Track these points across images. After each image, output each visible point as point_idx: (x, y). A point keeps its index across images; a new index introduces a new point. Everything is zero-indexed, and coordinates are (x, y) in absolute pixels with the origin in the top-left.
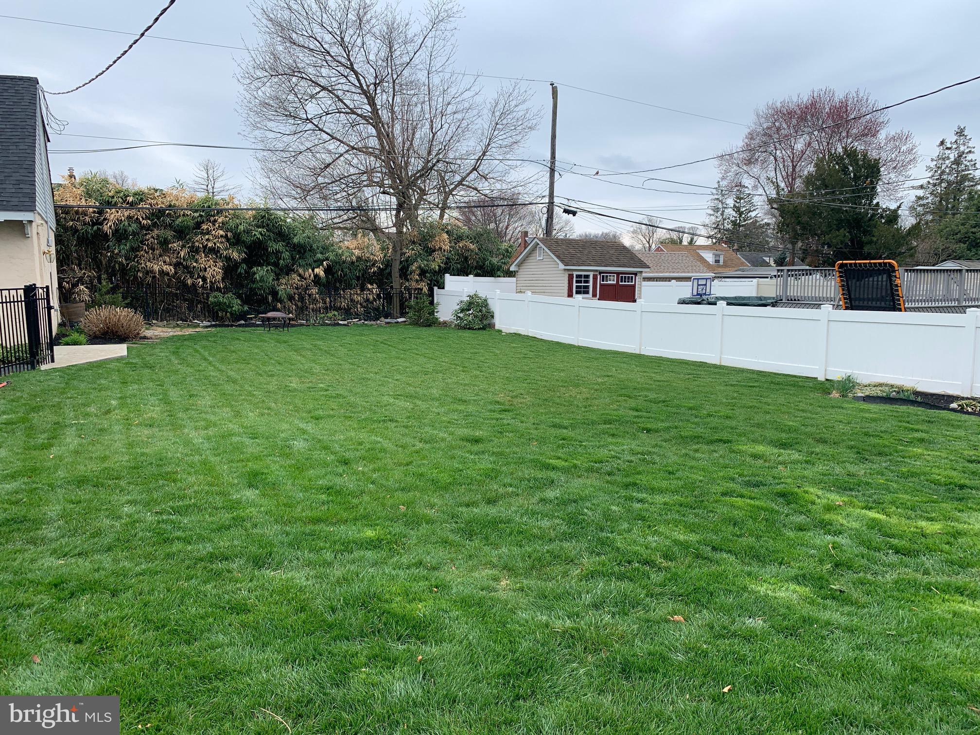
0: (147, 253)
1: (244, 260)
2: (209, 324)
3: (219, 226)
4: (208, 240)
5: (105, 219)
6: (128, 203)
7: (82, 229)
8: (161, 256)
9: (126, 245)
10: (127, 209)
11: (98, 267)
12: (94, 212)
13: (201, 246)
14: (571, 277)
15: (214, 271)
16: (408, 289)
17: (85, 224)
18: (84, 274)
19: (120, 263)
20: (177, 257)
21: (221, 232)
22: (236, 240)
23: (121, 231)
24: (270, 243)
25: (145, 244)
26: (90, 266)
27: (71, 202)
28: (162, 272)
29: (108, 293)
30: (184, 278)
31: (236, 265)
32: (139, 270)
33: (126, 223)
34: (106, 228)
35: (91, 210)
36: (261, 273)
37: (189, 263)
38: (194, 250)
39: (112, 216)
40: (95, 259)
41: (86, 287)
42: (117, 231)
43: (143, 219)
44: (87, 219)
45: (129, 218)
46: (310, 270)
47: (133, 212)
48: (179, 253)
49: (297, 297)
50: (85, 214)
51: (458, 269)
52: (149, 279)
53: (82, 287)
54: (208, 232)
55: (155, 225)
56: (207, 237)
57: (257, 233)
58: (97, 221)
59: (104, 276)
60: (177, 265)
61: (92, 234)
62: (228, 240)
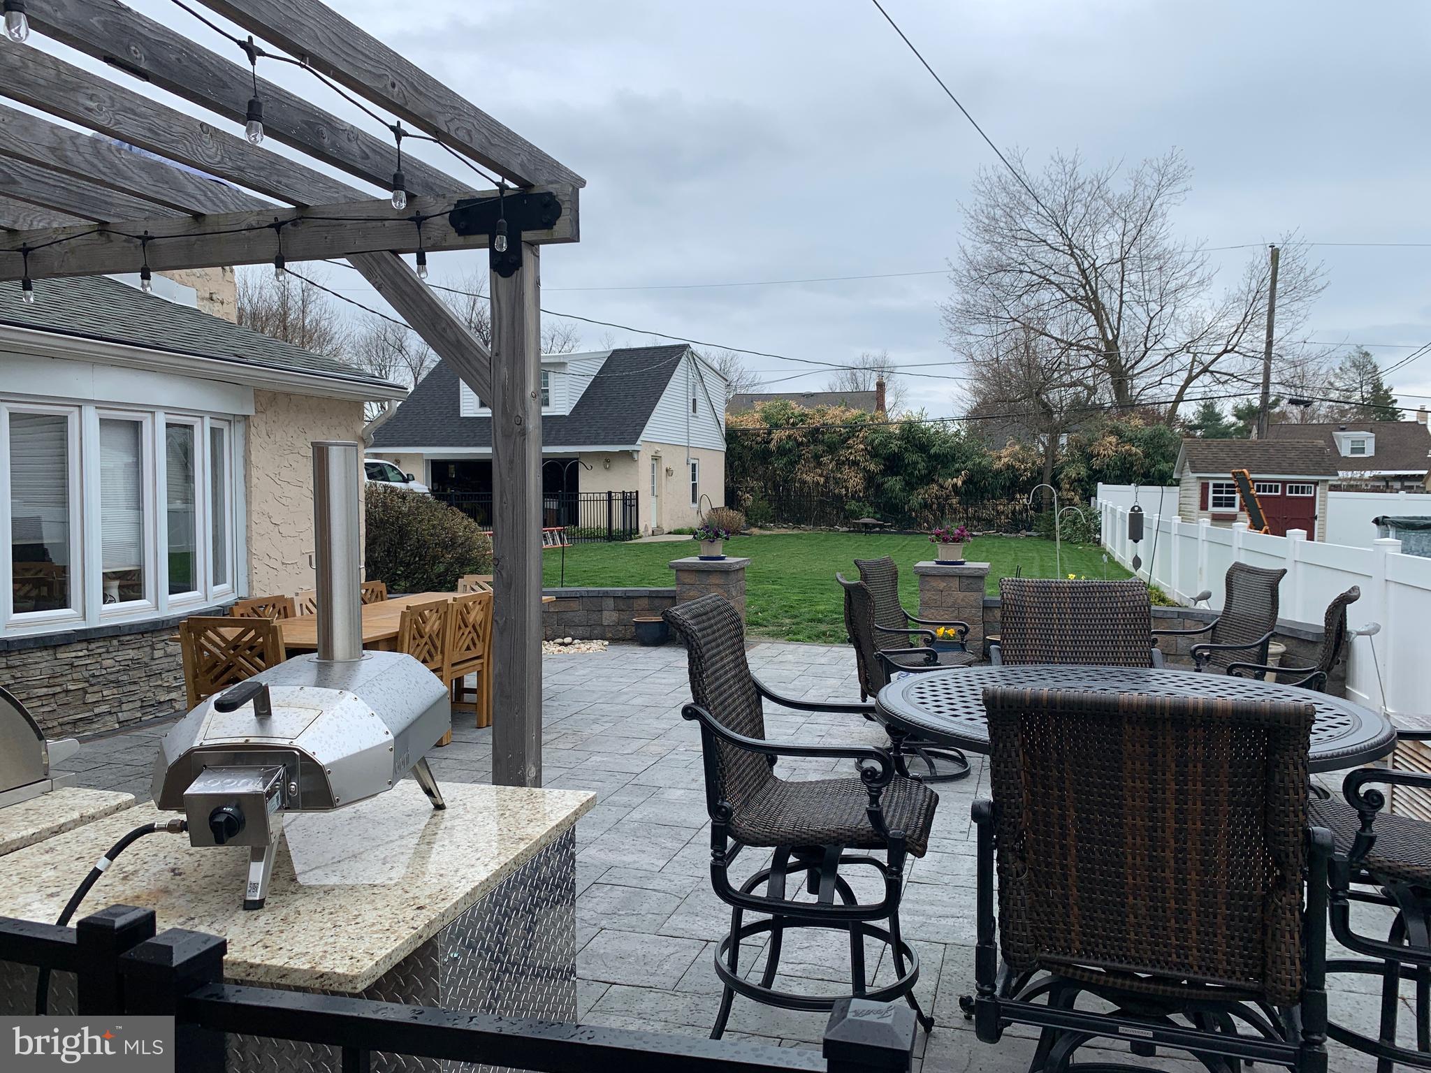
0: (803, 466)
1: (881, 471)
3: (861, 441)
4: (851, 454)
5: (772, 439)
6: (790, 424)
8: (814, 468)
10: (789, 429)
12: (765, 433)
13: (845, 459)
14: (1205, 488)
15: (855, 480)
20: (827, 470)
21: (862, 446)
22: (873, 453)
23: (781, 448)
24: (906, 455)
25: (802, 459)
27: (750, 426)
31: (874, 475)
32: (796, 482)
33: (787, 442)
34: (771, 446)
37: (835, 475)
38: (840, 464)
39: (777, 436)
42: (779, 447)
43: (800, 437)
44: (759, 439)
45: (789, 437)
46: (949, 480)
47: (793, 432)
48: (828, 465)
49: (935, 506)
50: (757, 435)
51: (1116, 477)
52: (804, 490)
54: (852, 447)
55: (810, 442)
56: (850, 451)
57: (896, 445)
58: (766, 440)
60: (826, 476)
62: (869, 452)
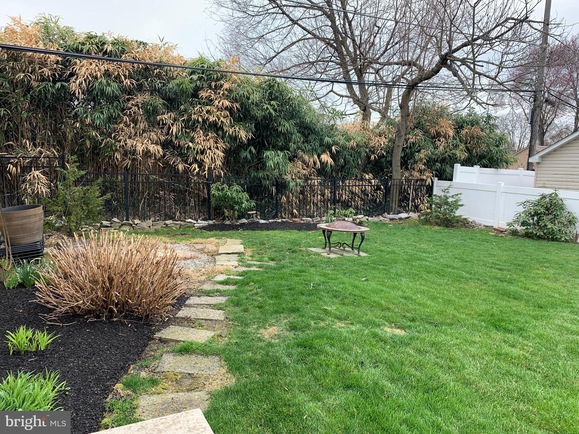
0: (128, 126)
1: (251, 142)
2: (204, 223)
3: (223, 94)
4: (208, 112)
5: (72, 75)
6: (105, 53)
7: (38, 86)
8: (144, 131)
9: (102, 113)
10: (104, 60)
11: (59, 143)
12: (57, 63)
13: (200, 119)
15: (215, 154)
16: (408, 180)
17: (43, 80)
18: (41, 153)
19: (92, 139)
20: (168, 134)
21: (227, 103)
22: (242, 114)
23: (95, 92)
25: (125, 114)
26: (48, 141)
27: (23, 43)
28: (147, 154)
29: (77, 183)
30: (174, 162)
31: (242, 146)
32: (116, 150)
33: (104, 81)
34: (74, 86)
35: (53, 57)
36: (276, 159)
37: (182, 143)
38: (190, 125)
39: (84, 69)
40: (55, 131)
41: (44, 173)
42: (89, 91)
43: (125, 78)
44: (47, 72)
45: (107, 74)
46: (316, 157)
47: (111, 67)
48: (169, 128)
50: (43, 64)
52: (128, 162)
53: (37, 172)
54: (210, 102)
55: (140, 88)
56: (208, 108)
57: (269, 108)
58: (60, 76)
59: (68, 156)
60: (165, 145)
61: (53, 94)
